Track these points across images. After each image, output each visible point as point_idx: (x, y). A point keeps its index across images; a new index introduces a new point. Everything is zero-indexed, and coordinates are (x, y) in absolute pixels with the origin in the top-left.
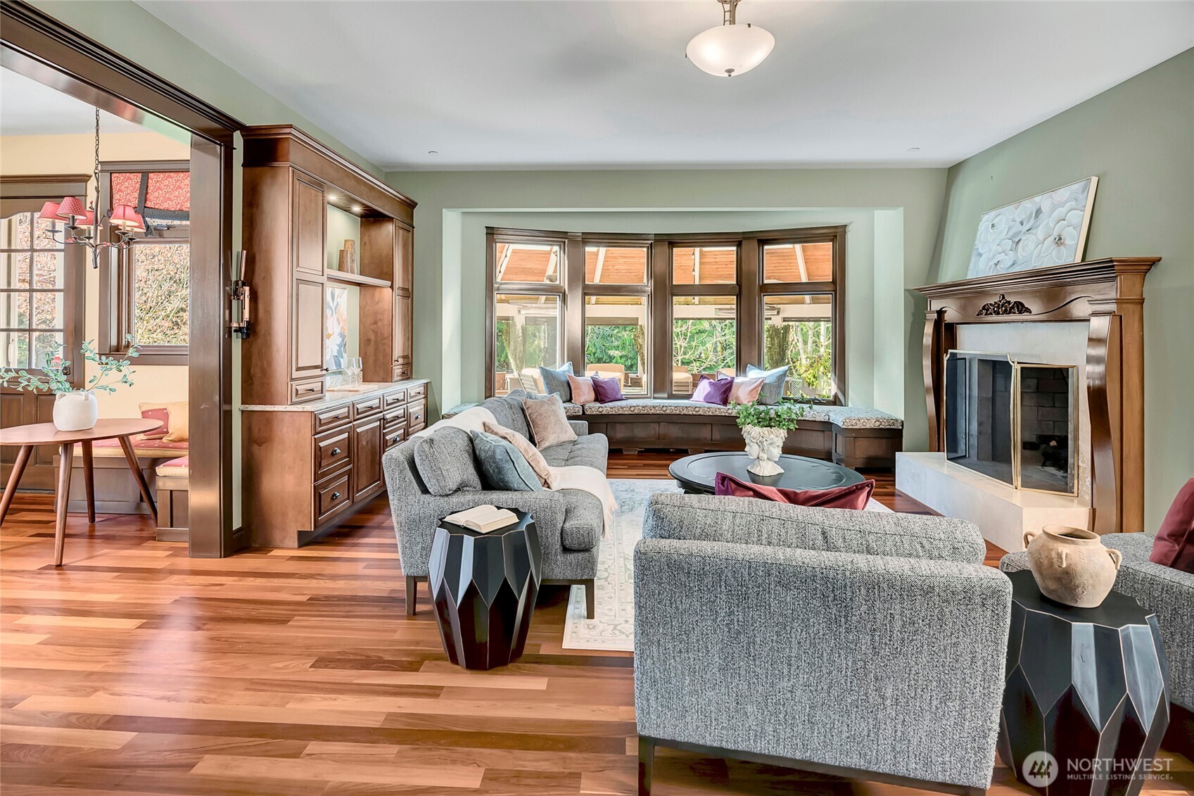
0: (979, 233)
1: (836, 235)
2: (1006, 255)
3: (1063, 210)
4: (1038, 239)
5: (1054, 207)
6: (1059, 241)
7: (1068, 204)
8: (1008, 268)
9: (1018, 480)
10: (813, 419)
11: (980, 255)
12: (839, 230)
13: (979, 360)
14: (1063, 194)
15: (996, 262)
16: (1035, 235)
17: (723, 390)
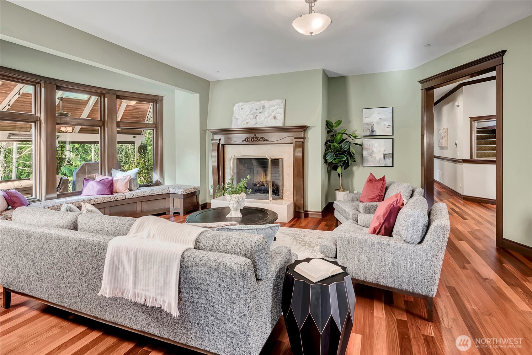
0: (234, 111)
1: (156, 100)
2: (251, 120)
3: (275, 108)
4: (265, 116)
5: (271, 106)
6: (275, 117)
7: (276, 106)
8: (253, 125)
9: (270, 198)
10: (162, 193)
11: (238, 119)
12: (160, 98)
13: (237, 158)
14: (273, 102)
15: (247, 122)
16: (264, 115)
17: (109, 185)
